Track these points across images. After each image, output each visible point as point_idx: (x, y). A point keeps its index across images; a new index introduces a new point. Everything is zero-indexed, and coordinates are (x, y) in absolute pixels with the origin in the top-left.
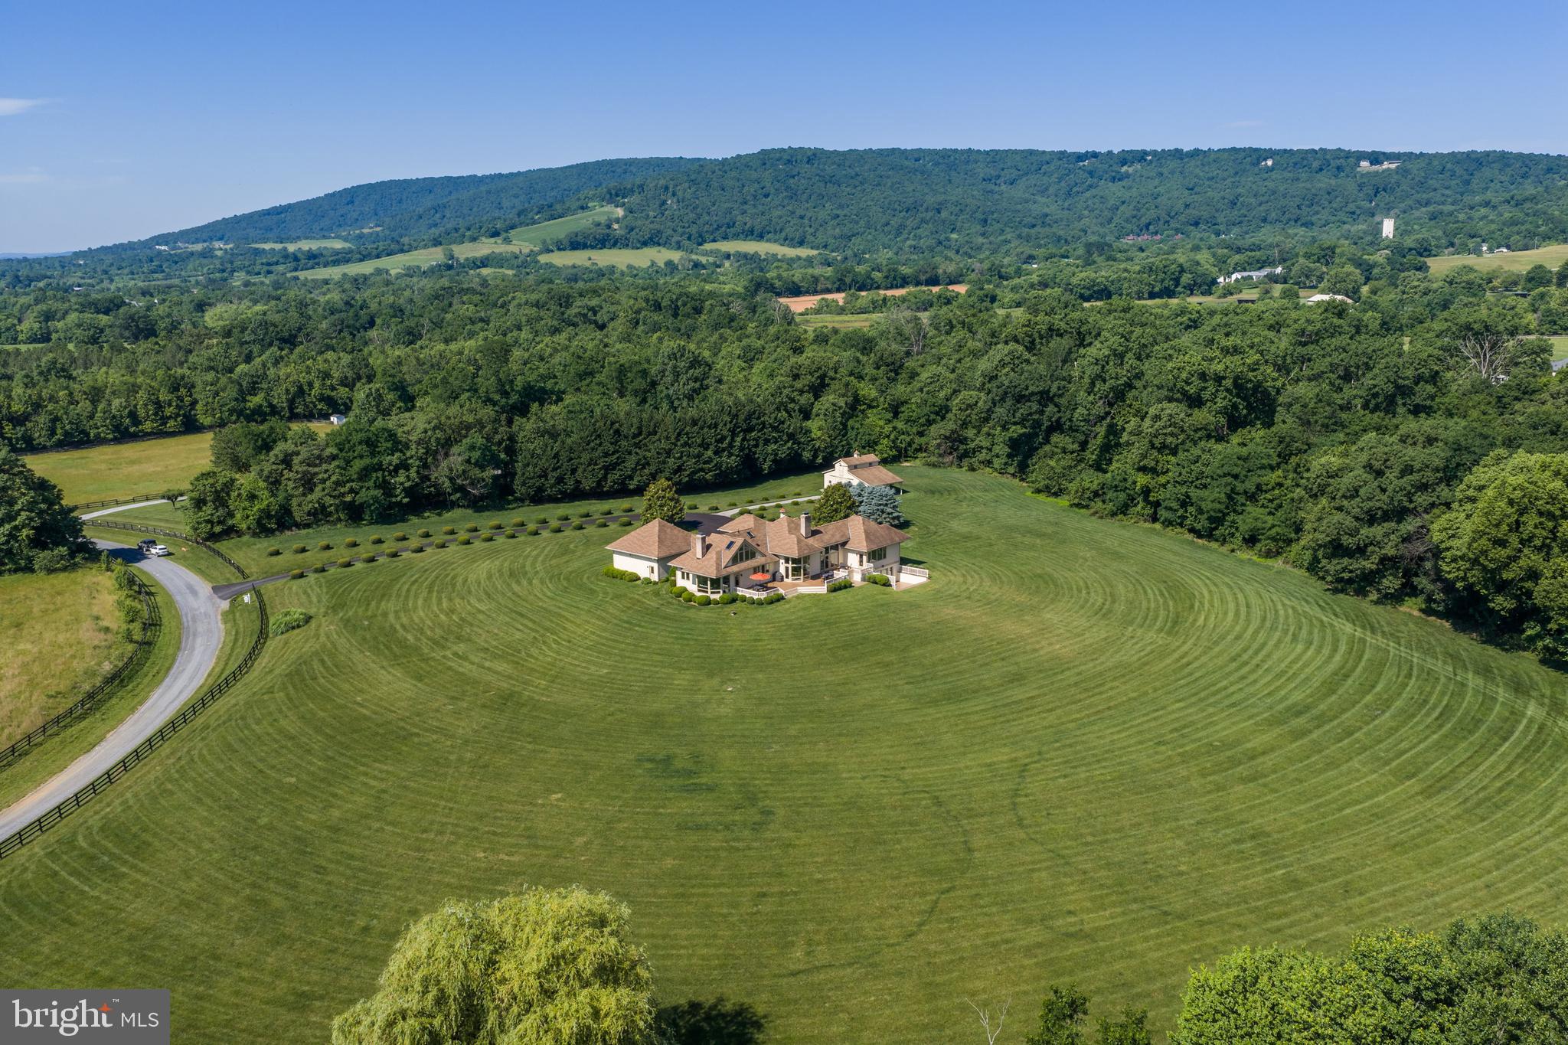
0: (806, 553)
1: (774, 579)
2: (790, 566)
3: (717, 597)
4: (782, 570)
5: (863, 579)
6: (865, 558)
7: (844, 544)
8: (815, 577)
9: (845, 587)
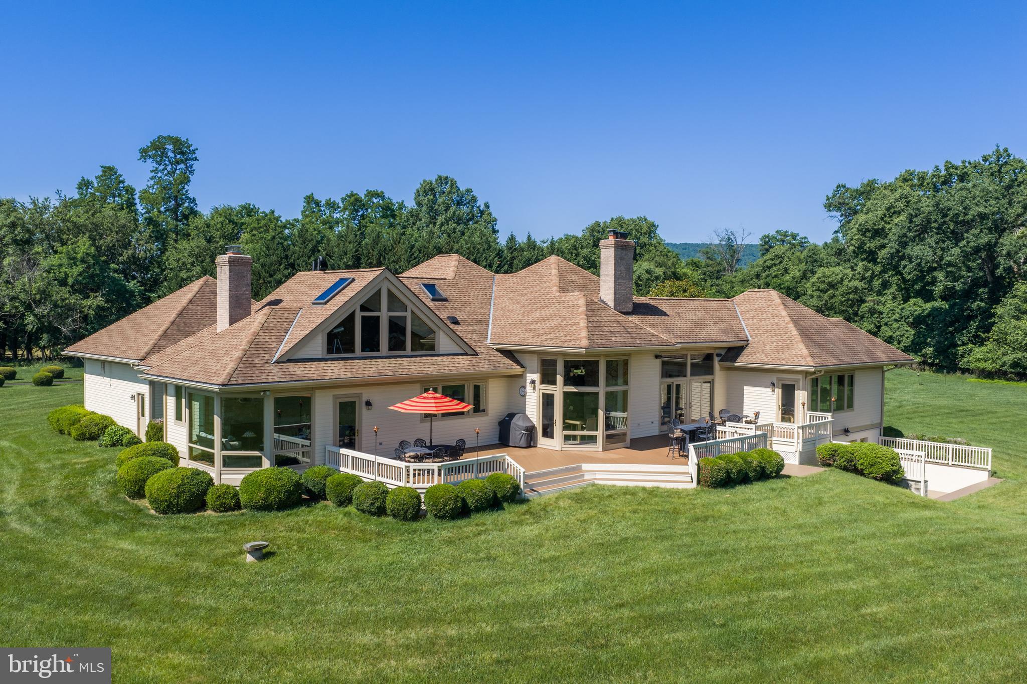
0: (617, 342)
1: (503, 441)
2: (558, 390)
3: (234, 478)
4: (533, 410)
5: (807, 458)
6: (801, 396)
7: (733, 352)
8: (641, 444)
9: (763, 475)
